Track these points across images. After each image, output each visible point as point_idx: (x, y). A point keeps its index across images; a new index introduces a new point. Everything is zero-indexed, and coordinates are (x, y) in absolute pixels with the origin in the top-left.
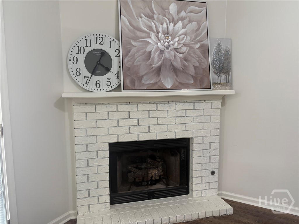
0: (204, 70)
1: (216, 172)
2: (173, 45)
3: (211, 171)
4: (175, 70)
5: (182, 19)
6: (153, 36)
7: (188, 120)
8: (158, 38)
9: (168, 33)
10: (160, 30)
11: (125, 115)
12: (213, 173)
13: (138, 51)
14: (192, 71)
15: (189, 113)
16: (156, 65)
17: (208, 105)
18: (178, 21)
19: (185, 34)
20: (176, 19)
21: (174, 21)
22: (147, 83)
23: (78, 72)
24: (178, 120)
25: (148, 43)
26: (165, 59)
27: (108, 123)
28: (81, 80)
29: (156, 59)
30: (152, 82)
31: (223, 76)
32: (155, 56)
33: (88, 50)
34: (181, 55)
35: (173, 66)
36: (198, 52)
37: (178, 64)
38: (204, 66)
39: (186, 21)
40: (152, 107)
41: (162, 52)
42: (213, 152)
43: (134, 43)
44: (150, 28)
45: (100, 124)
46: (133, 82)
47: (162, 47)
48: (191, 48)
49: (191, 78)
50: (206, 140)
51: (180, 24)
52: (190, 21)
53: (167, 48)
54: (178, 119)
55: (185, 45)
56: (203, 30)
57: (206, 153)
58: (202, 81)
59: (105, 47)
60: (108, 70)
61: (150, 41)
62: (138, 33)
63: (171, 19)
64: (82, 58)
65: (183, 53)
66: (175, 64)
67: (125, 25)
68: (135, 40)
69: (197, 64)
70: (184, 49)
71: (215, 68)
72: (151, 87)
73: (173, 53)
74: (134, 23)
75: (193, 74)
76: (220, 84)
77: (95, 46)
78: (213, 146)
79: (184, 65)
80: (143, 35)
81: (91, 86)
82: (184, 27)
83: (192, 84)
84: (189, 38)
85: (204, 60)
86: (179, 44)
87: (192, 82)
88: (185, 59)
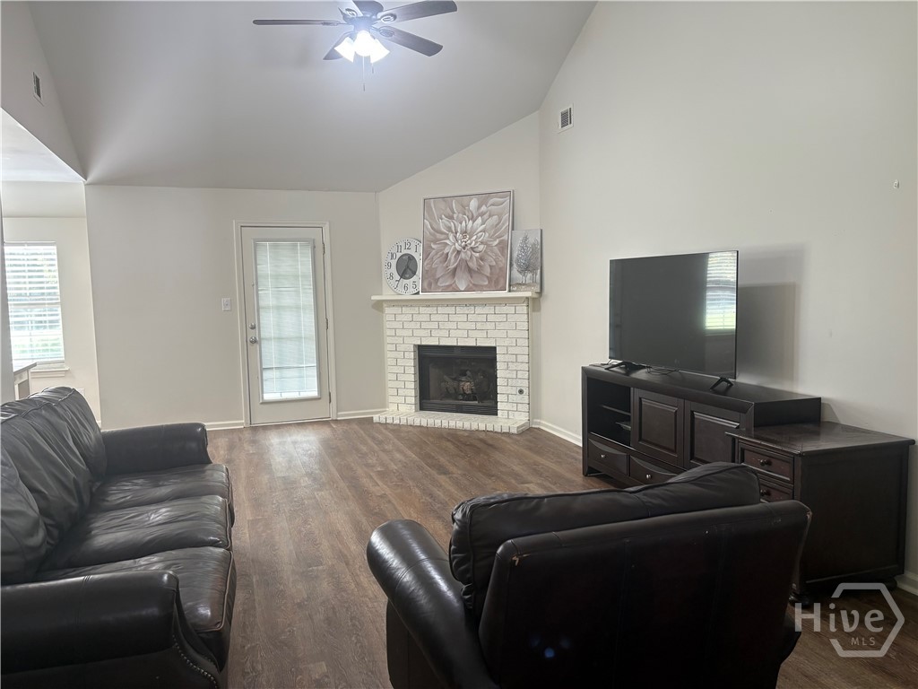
0: (501, 269)
1: (526, 391)
2: (470, 244)
3: (519, 389)
4: (470, 270)
5: (482, 215)
6: (451, 236)
7: (489, 326)
8: (456, 237)
9: (466, 232)
10: (459, 230)
11: (426, 318)
12: (521, 392)
13: (436, 254)
14: (487, 271)
15: (491, 318)
16: (452, 267)
17: (510, 309)
18: (477, 217)
19: (484, 231)
20: (475, 215)
21: (473, 219)
22: (443, 285)
23: (391, 276)
24: (479, 326)
25: (447, 244)
26: (462, 259)
27: (412, 325)
28: (393, 283)
29: (452, 260)
30: (447, 284)
31: (529, 275)
32: (452, 257)
33: (399, 255)
34: (477, 255)
35: (469, 267)
36: (496, 250)
37: (473, 265)
38: (501, 265)
39: (486, 216)
40: (450, 310)
41: (459, 252)
42: (521, 367)
43: (433, 246)
44: (449, 229)
45: (406, 325)
46: (430, 285)
47: (458, 248)
48: (488, 246)
49: (486, 279)
50: (511, 350)
51: (479, 220)
52: (490, 216)
53: (464, 248)
54: (478, 324)
55: (482, 243)
56: (503, 224)
57: (512, 366)
58: (497, 282)
59: (411, 252)
60: (414, 273)
61: (447, 241)
62: (438, 236)
63: (470, 217)
64: (394, 263)
65: (479, 252)
66: (470, 264)
67: (427, 229)
68: (435, 243)
69: (494, 263)
70: (481, 247)
71: (519, 266)
72: (446, 289)
73: (469, 253)
74: (435, 226)
75: (488, 275)
76: (524, 284)
77: (404, 252)
78: (520, 358)
79: (480, 266)
80: (443, 237)
81: (401, 290)
82: (483, 223)
83: (486, 286)
84: (487, 234)
85: (501, 258)
86: (476, 243)
87: (487, 283)
88: (482, 259)
